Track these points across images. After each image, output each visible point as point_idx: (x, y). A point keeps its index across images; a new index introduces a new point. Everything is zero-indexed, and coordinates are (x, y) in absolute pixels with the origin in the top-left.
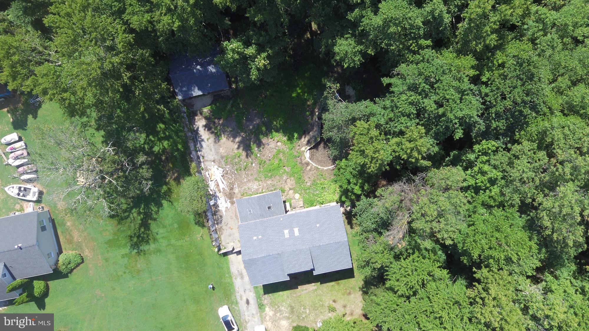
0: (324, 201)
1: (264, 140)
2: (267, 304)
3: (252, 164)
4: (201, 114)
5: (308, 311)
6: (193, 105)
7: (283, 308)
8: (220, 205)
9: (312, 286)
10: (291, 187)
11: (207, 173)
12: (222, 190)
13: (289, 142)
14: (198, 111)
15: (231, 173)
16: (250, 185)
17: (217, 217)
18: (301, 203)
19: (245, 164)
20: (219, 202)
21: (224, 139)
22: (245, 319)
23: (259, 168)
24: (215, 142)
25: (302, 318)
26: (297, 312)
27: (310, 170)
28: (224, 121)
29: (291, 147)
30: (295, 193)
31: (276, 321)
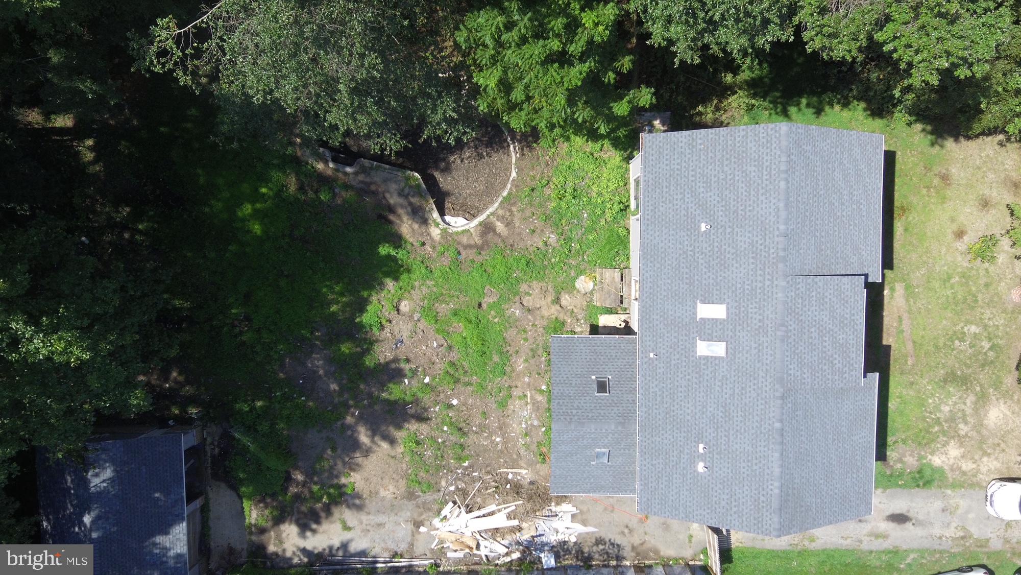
0: (617, 198)
1: (383, 353)
2: (920, 458)
3: (450, 406)
4: (262, 531)
5: (974, 329)
6: (231, 551)
7: (946, 409)
8: (561, 537)
9: (892, 297)
10: (550, 298)
11: (450, 555)
12: (515, 523)
13: (404, 276)
14: (254, 538)
15: (467, 478)
16: (517, 427)
17: (597, 556)
18: (611, 275)
19: (445, 428)
20: (553, 538)
21: (355, 480)
22: (953, 539)
23: (470, 388)
24: (359, 508)
25: (991, 354)
26: (968, 367)
27: (507, 225)
28: (297, 468)
29: (423, 270)
30: (574, 287)
31: (983, 441)
